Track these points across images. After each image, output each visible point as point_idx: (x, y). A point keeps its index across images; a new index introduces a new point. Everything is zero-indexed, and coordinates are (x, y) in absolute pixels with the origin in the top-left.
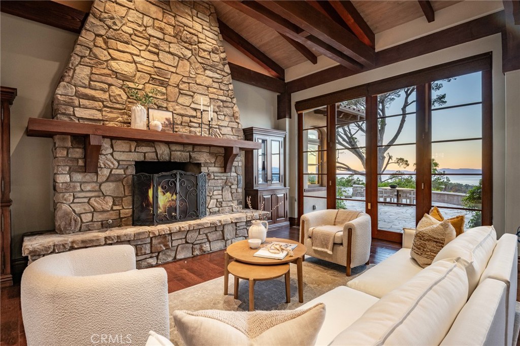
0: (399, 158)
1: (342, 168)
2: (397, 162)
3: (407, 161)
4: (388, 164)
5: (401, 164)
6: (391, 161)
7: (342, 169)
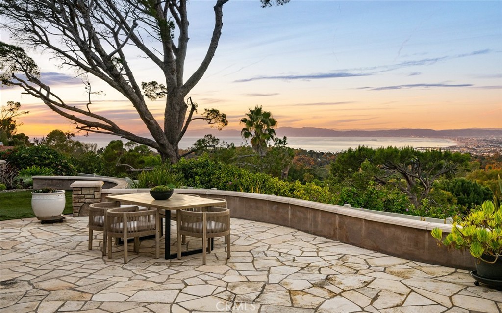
0: (210, 109)
1: (98, 125)
2: (207, 118)
3: (224, 116)
4: (189, 120)
5: (213, 121)
6: (194, 114)
7: (100, 130)
